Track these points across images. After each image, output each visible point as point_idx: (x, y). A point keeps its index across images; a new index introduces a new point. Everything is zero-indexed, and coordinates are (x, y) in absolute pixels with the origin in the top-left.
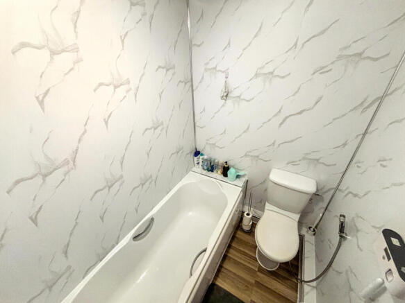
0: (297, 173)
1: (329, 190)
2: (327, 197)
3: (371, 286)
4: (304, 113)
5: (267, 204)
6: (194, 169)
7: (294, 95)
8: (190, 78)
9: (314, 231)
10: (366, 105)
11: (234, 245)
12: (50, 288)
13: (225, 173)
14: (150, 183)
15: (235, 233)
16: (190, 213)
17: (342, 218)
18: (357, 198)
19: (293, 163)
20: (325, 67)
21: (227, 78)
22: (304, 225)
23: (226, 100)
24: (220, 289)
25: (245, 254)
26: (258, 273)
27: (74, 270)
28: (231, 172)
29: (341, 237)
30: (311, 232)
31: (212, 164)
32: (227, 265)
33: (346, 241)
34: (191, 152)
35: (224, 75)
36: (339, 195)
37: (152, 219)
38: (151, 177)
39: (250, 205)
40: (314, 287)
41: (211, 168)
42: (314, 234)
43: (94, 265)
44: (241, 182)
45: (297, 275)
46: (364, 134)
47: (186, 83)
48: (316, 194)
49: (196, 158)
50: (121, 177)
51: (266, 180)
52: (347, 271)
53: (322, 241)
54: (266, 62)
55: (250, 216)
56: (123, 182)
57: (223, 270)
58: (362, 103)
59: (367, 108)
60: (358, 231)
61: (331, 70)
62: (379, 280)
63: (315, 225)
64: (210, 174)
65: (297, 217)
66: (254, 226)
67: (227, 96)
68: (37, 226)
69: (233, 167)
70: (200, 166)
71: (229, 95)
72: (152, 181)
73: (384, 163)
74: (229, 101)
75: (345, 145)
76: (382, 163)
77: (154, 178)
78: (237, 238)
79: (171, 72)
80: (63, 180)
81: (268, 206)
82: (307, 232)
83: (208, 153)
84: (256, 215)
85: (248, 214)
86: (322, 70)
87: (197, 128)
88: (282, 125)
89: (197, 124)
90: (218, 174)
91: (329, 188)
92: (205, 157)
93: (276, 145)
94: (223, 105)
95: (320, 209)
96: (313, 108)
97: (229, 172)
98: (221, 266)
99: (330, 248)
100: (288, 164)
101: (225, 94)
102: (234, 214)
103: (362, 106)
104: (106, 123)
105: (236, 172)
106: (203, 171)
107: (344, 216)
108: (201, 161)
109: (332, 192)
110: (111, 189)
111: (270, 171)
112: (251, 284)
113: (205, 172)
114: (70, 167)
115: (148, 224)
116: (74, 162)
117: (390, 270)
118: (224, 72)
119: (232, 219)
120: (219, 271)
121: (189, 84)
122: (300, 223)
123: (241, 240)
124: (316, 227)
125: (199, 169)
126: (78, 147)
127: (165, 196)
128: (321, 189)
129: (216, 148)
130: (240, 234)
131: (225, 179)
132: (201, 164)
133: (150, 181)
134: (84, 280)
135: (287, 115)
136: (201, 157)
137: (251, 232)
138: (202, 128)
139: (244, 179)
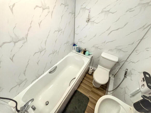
0: (112, 54)
1: (123, 61)
2: (121, 64)
3: (134, 91)
4: (119, 30)
5: (99, 65)
6: (73, 51)
7: (116, 22)
8: (74, 12)
9: (114, 76)
10: (145, 27)
11: (85, 78)
12: (19, 85)
13: (84, 53)
14: (56, 53)
15: (86, 75)
16: (70, 67)
17: (126, 70)
18: (134, 63)
19: (111, 50)
20: (132, 9)
21: (89, 12)
22: (111, 74)
23: (88, 22)
24: (79, 92)
25: (88, 82)
26: (93, 88)
27: (28, 80)
28: (87, 53)
29: (125, 76)
30: (113, 76)
31: (80, 49)
32: (82, 85)
33: (126, 78)
34: (72, 44)
35: (88, 11)
36: (126, 63)
37: (56, 67)
38: (56, 51)
39: (92, 66)
40: (111, 93)
41: (79, 51)
42: (114, 77)
43: (35, 80)
44: (90, 57)
45: (106, 89)
46: (141, 40)
47: (72, 14)
48: (118, 62)
49: (74, 47)
50: (45, 49)
51: (99, 56)
52: (125, 88)
53: (117, 79)
54: (107, 6)
55: (92, 69)
56: (46, 51)
57: (80, 86)
58: (144, 26)
59: (145, 28)
60: (132, 74)
61: (134, 10)
62: (138, 89)
63: (115, 74)
64: (79, 53)
65: (109, 70)
66: (93, 73)
67: (89, 21)
68: (13, 62)
69: (88, 51)
70: (75, 50)
71: (90, 20)
72: (57, 52)
73: (148, 49)
74: (89, 23)
75: (133, 43)
76: (147, 49)
77: (57, 51)
78: (86, 76)
79: (67, 7)
80: (23, 46)
81: (99, 66)
82: (112, 76)
83: (79, 45)
84: (94, 69)
85: (91, 68)
86: (130, 10)
87: (75, 35)
88: (109, 35)
89: (75, 33)
90: (81, 53)
91: (123, 60)
92: (77, 46)
93: (106, 43)
94: (87, 25)
95: (118, 68)
96: (123, 28)
97: (86, 53)
98: (80, 85)
99: (120, 81)
100: (109, 50)
101: (88, 19)
102: (86, 68)
103: (144, 27)
104: (39, 25)
105: (89, 53)
106: (76, 52)
107: (127, 69)
108: (75, 48)
109: (124, 62)
110: (41, 53)
111: (102, 53)
112: (90, 91)
113: (77, 52)
114: (25, 41)
115: (55, 68)
116: (27, 39)
117: (144, 85)
118: (88, 10)
119: (85, 70)
120: (79, 86)
121: (73, 15)
122: (110, 73)
123: (88, 77)
124: (115, 75)
125: (74, 51)
126: (28, 33)
127: (61, 59)
128: (120, 61)
129: (82, 43)
130: (87, 75)
131: (84, 55)
132: (75, 49)
133: (56, 52)
134: (32, 84)
135: (112, 30)
136: (76, 46)
137: (92, 75)
138: (77, 34)
139: (91, 56)
